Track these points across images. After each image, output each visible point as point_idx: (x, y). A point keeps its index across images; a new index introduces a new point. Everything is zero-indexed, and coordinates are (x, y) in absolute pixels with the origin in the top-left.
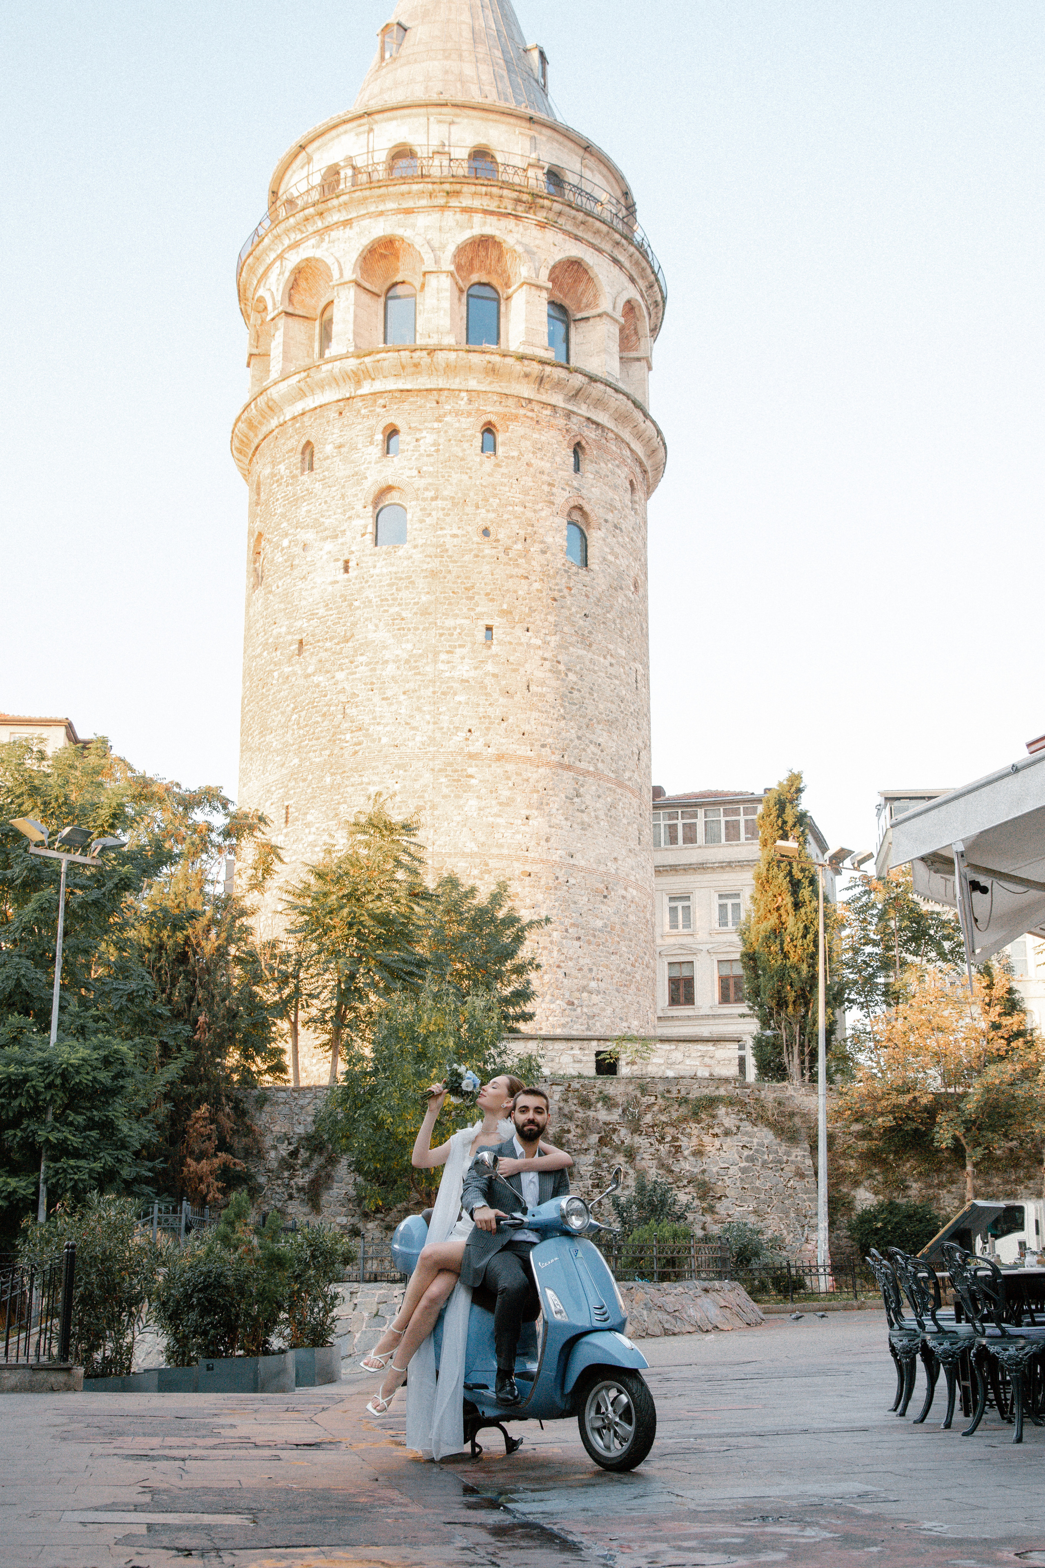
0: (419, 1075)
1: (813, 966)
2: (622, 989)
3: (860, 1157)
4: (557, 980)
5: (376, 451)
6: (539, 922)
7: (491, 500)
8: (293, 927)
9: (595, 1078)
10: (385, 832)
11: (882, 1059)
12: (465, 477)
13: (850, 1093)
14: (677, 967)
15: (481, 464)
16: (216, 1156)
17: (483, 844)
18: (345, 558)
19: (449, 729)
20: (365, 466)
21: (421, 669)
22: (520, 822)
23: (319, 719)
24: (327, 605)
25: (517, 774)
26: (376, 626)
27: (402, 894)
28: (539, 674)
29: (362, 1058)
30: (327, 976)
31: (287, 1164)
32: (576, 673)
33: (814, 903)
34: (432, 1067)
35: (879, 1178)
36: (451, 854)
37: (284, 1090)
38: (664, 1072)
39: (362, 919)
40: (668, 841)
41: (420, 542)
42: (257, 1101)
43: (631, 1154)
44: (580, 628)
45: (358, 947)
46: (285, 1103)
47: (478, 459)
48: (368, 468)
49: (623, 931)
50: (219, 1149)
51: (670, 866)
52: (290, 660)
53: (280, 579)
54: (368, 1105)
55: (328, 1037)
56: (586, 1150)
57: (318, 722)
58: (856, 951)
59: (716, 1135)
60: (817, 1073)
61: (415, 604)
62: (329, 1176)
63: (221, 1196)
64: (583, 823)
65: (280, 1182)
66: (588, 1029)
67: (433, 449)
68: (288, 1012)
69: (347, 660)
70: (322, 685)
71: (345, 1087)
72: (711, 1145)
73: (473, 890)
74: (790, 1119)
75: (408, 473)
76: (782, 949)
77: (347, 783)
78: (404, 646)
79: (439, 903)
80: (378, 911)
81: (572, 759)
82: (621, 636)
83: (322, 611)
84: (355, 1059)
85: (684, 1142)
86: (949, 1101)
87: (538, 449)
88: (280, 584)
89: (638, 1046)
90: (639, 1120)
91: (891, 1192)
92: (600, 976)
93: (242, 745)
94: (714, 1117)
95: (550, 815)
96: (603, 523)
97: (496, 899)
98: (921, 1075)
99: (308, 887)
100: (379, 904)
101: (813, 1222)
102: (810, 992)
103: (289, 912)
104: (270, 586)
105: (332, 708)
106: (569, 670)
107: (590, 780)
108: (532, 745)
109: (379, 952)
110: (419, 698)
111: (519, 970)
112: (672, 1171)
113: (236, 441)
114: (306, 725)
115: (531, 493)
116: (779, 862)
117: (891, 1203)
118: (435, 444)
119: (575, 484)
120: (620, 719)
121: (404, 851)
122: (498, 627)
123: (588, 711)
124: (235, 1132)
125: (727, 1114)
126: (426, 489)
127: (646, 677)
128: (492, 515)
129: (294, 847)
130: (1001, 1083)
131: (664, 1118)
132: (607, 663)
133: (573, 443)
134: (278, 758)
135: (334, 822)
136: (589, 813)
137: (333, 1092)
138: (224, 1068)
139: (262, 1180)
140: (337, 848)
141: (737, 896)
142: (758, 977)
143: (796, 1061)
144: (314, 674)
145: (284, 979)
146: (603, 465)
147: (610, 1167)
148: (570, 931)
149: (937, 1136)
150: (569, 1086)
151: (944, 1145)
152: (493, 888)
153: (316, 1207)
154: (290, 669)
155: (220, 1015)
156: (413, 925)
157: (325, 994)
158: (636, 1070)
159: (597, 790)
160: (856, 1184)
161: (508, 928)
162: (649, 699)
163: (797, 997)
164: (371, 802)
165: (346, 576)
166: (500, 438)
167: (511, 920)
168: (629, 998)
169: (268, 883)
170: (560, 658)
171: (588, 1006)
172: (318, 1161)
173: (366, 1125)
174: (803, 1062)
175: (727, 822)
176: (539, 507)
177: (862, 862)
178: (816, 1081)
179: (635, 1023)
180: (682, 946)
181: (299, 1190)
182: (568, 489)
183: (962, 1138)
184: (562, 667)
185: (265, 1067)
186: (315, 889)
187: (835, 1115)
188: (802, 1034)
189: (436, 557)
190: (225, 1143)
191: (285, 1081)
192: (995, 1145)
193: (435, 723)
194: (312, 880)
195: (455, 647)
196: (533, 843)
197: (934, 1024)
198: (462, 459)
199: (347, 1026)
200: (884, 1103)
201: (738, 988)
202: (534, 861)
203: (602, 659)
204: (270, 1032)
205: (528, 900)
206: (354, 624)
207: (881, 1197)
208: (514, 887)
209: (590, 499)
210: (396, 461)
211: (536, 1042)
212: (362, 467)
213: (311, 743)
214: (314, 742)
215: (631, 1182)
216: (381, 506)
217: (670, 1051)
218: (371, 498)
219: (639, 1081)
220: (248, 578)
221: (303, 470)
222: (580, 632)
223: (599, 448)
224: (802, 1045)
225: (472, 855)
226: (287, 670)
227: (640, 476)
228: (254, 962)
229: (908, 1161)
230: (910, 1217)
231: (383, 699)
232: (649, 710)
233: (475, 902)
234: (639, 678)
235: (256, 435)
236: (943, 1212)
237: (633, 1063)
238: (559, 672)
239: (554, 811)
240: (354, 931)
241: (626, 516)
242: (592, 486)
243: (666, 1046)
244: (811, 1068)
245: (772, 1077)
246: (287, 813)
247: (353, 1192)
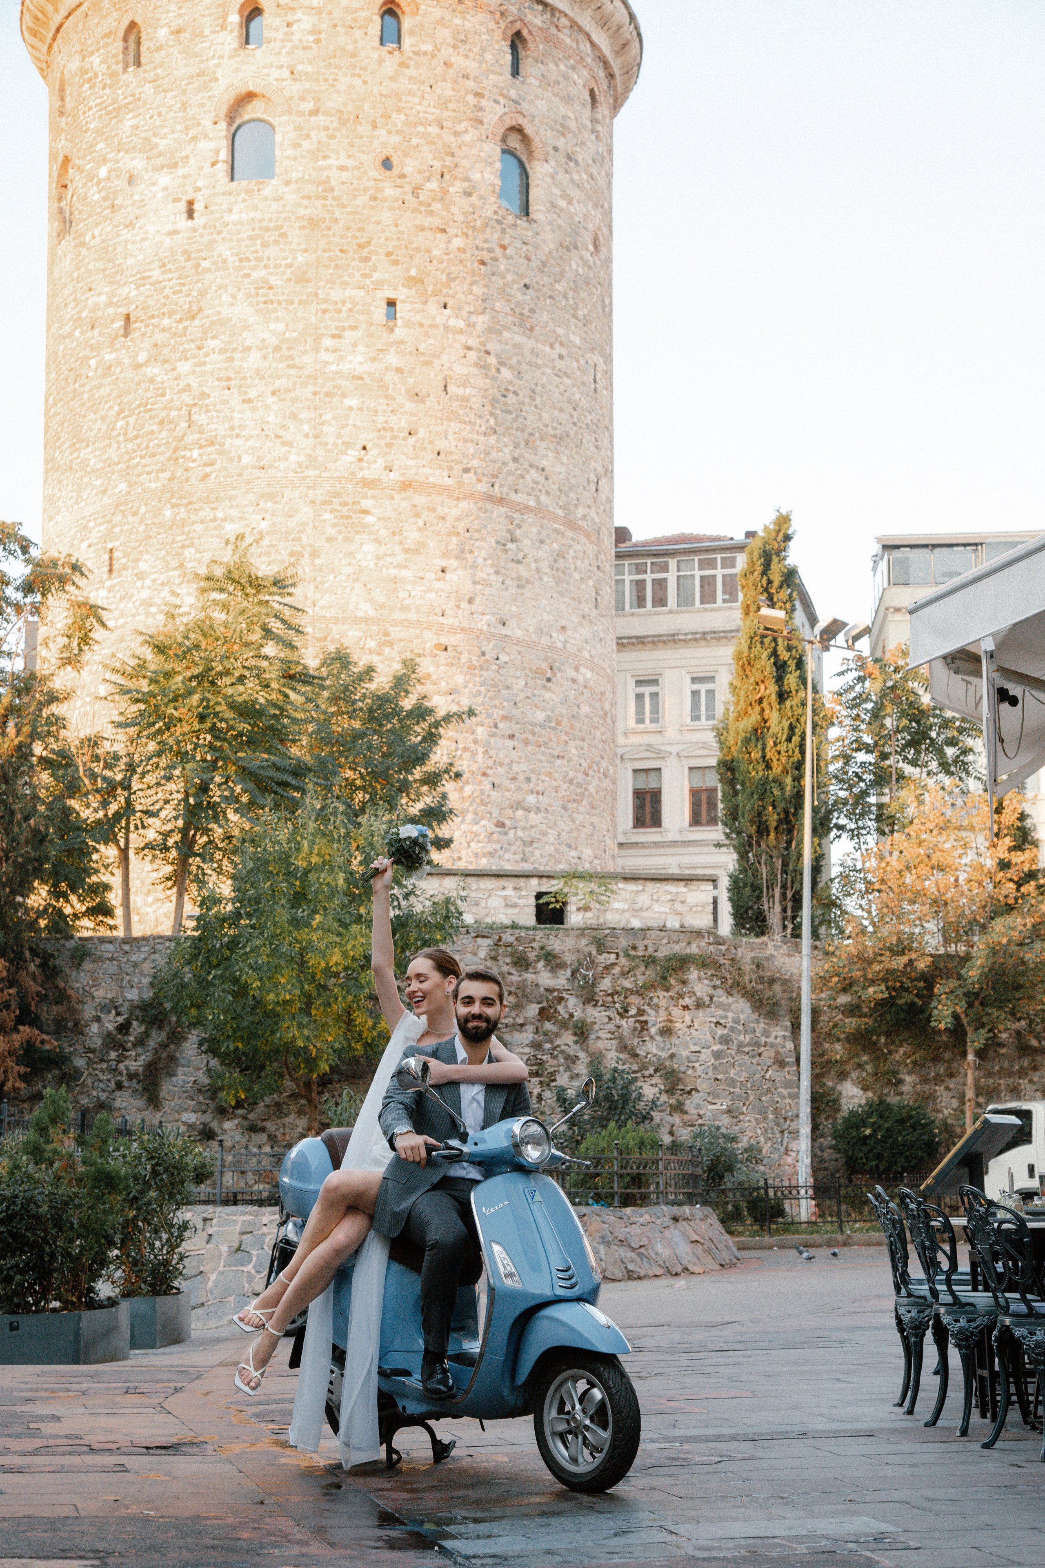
0: (296, 923)
1: (798, 779)
2: (570, 805)
3: (848, 1040)
4: (482, 792)
5: (230, 39)
6: (459, 716)
7: (394, 116)
8: (122, 719)
9: (534, 929)
10: (249, 590)
11: (874, 907)
12: (357, 82)
13: (837, 953)
14: (643, 775)
15: (381, 61)
16: (18, 1031)
17: (382, 606)
18: (190, 197)
19: (335, 444)
20: (215, 61)
21: (297, 360)
22: (433, 576)
23: (155, 428)
24: (164, 265)
25: (429, 509)
26: (234, 296)
27: (272, 674)
28: (460, 369)
29: (217, 901)
30: (171, 786)
31: (115, 1041)
32: (511, 367)
33: (802, 694)
34: (315, 912)
35: (869, 1068)
36: (337, 619)
37: (110, 941)
38: (628, 921)
39: (218, 709)
40: (635, 602)
41: (295, 176)
42: (73, 957)
43: (582, 1032)
44: (518, 304)
45: (211, 747)
46: (111, 959)
47: (376, 55)
48: (218, 66)
49: (572, 727)
50: (20, 1021)
51: (637, 637)
52: (112, 344)
53: (97, 225)
54: (225, 964)
55: (169, 869)
56: (522, 1025)
57: (152, 432)
58: (847, 759)
59: (686, 1008)
60: (800, 924)
61: (290, 266)
62: (172, 1059)
63: (23, 1085)
64: (519, 578)
65: (104, 1066)
66: (524, 859)
67: (311, 38)
68: (115, 835)
69: (193, 346)
70: (159, 379)
71: (193, 938)
72: (681, 1019)
73: (369, 672)
74: (770, 988)
75: (275, 73)
76: (764, 757)
77: (193, 518)
78: (272, 326)
79: (323, 687)
80: (240, 699)
81: (505, 490)
82: (575, 316)
83: (156, 274)
84: (209, 901)
85: (651, 1016)
86: (950, 965)
87: (461, 40)
88: (97, 233)
89: (593, 886)
90: (593, 985)
91: (882, 1087)
92: (540, 788)
93: (46, 462)
94: (684, 982)
95: (474, 566)
96: (552, 152)
97: (401, 683)
98: (917, 930)
99: (142, 665)
100: (241, 688)
101: (793, 1126)
102: (795, 814)
103: (117, 697)
104: (82, 235)
105: (173, 413)
106: (502, 364)
107: (530, 518)
108: (451, 468)
109: (240, 754)
110: (294, 400)
111: (432, 780)
112: (637, 1055)
113: (27, 17)
114: (137, 437)
115: (451, 106)
116: (763, 636)
117: (881, 1102)
118: (315, 31)
119: (513, 93)
120: (572, 433)
121: (276, 616)
122: (403, 302)
123: (528, 422)
124: (43, 998)
125: (699, 979)
126: (303, 99)
127: (608, 374)
128: (395, 139)
129: (122, 605)
130: (1010, 942)
131: (627, 984)
132: (555, 354)
133: (510, 33)
134: (98, 482)
135: (177, 573)
136: (528, 565)
137: (178, 944)
138: (27, 911)
139: (80, 1063)
140: (182, 610)
141: (711, 679)
142: (736, 793)
143: (778, 908)
144: (146, 364)
145: (112, 787)
146: (552, 66)
147: (554, 1049)
148: (501, 726)
149: (935, 1012)
150: (500, 939)
151: (942, 1026)
152: (397, 667)
153: (154, 1100)
154: (113, 356)
155: (22, 839)
156: (288, 717)
157: (168, 812)
158: (590, 918)
159: (539, 533)
160: (843, 1076)
161: (418, 723)
162: (612, 404)
163: (780, 822)
164: (230, 547)
165: (190, 223)
166: (407, 23)
167: (421, 712)
168: (579, 818)
169: (87, 656)
170: (489, 347)
171: (524, 828)
172: (157, 1037)
173: (224, 991)
174: (784, 910)
175: (702, 578)
176: (461, 127)
177: (856, 638)
178: (799, 936)
179: (588, 852)
180: (649, 747)
181: (131, 1076)
182: (502, 101)
183: (963, 1016)
184: (492, 360)
185: (84, 909)
186: (152, 667)
187: (820, 983)
188: (784, 872)
189: (317, 197)
190: (29, 1012)
191: (112, 928)
192: (1001, 1027)
193: (316, 437)
194: (148, 653)
195: (344, 329)
196: (451, 604)
197: (934, 861)
198: (353, 55)
199: (197, 855)
200: (876, 967)
201: (712, 806)
202: (453, 630)
203: (547, 349)
204: (91, 860)
205: (443, 684)
206: (203, 293)
207: (870, 1094)
208: (426, 666)
209: (533, 117)
210: (258, 55)
211: (456, 878)
212: (212, 63)
213: (143, 461)
214: (148, 460)
215: (582, 1068)
216: (238, 122)
217: (637, 892)
218: (224, 109)
219: (594, 933)
220: (50, 221)
221: (126, 66)
222: (518, 311)
223: (547, 40)
224: (784, 887)
225: (366, 620)
226: (109, 357)
227: (604, 84)
228: (68, 765)
229: (901, 1045)
230: (902, 1122)
231: (244, 401)
232: (611, 420)
233: (373, 686)
234: (599, 376)
235: (56, 10)
236: (940, 1116)
237: (587, 909)
238: (486, 367)
239: (480, 560)
240: (208, 725)
241: (583, 143)
242: (537, 97)
243: (631, 887)
244: (794, 918)
245: (751, 929)
246: (111, 559)
247: (205, 1080)
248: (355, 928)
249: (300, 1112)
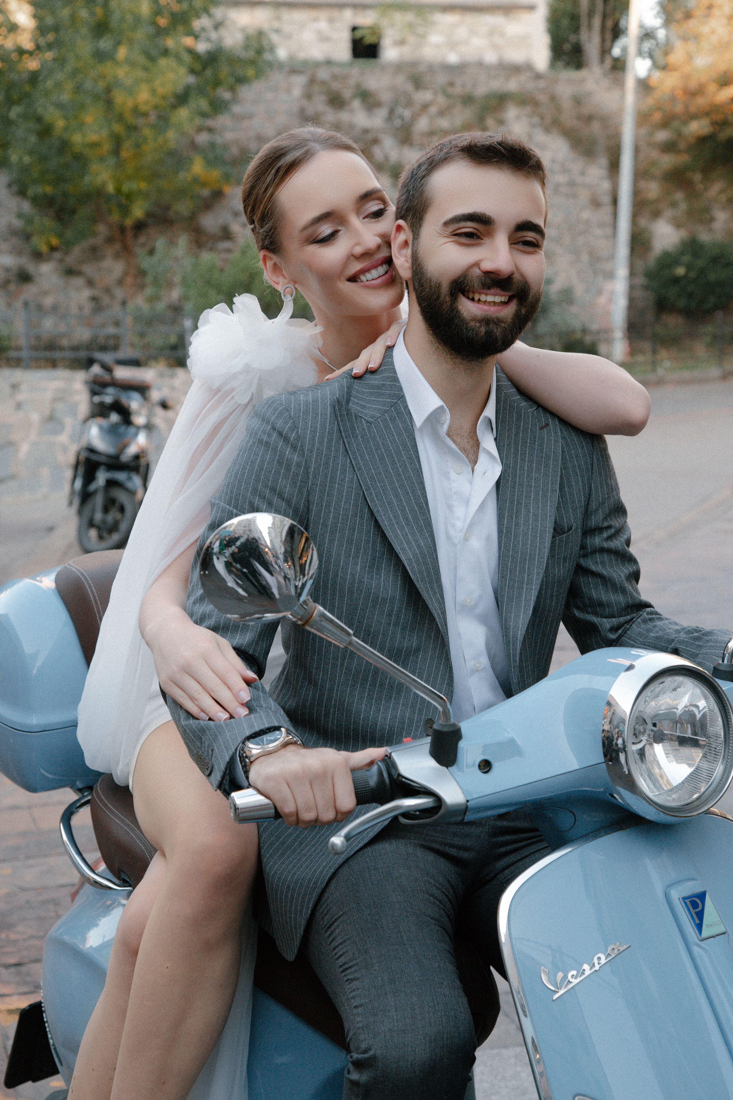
3: (662, 178)
9: (350, 65)
35: (683, 205)
38: (445, 57)
74: (588, 125)
89: (410, 17)
90: (410, 125)
91: (694, 225)
101: (609, 267)
117: (694, 240)
150: (314, 76)
158: (406, 53)
174: (604, 41)
187: (643, 118)
207: (683, 233)
219: (410, 69)
229: (716, 182)
230: (714, 260)
237: (402, 42)
245: (567, 64)
247: (18, 223)
248: (163, 62)
249: (117, 256)
